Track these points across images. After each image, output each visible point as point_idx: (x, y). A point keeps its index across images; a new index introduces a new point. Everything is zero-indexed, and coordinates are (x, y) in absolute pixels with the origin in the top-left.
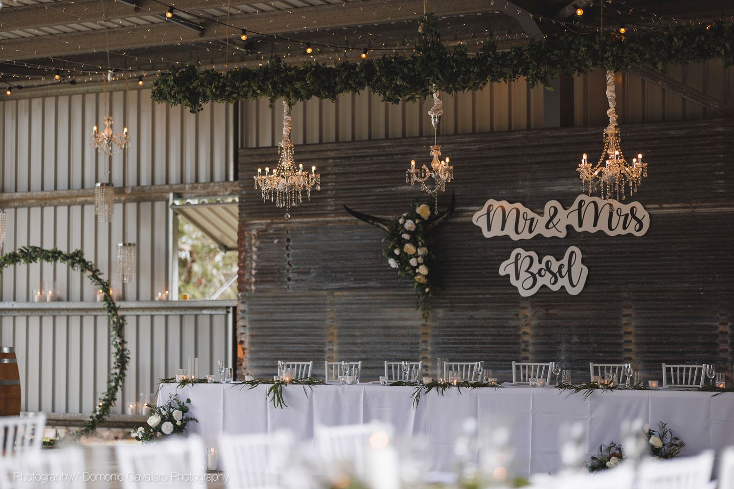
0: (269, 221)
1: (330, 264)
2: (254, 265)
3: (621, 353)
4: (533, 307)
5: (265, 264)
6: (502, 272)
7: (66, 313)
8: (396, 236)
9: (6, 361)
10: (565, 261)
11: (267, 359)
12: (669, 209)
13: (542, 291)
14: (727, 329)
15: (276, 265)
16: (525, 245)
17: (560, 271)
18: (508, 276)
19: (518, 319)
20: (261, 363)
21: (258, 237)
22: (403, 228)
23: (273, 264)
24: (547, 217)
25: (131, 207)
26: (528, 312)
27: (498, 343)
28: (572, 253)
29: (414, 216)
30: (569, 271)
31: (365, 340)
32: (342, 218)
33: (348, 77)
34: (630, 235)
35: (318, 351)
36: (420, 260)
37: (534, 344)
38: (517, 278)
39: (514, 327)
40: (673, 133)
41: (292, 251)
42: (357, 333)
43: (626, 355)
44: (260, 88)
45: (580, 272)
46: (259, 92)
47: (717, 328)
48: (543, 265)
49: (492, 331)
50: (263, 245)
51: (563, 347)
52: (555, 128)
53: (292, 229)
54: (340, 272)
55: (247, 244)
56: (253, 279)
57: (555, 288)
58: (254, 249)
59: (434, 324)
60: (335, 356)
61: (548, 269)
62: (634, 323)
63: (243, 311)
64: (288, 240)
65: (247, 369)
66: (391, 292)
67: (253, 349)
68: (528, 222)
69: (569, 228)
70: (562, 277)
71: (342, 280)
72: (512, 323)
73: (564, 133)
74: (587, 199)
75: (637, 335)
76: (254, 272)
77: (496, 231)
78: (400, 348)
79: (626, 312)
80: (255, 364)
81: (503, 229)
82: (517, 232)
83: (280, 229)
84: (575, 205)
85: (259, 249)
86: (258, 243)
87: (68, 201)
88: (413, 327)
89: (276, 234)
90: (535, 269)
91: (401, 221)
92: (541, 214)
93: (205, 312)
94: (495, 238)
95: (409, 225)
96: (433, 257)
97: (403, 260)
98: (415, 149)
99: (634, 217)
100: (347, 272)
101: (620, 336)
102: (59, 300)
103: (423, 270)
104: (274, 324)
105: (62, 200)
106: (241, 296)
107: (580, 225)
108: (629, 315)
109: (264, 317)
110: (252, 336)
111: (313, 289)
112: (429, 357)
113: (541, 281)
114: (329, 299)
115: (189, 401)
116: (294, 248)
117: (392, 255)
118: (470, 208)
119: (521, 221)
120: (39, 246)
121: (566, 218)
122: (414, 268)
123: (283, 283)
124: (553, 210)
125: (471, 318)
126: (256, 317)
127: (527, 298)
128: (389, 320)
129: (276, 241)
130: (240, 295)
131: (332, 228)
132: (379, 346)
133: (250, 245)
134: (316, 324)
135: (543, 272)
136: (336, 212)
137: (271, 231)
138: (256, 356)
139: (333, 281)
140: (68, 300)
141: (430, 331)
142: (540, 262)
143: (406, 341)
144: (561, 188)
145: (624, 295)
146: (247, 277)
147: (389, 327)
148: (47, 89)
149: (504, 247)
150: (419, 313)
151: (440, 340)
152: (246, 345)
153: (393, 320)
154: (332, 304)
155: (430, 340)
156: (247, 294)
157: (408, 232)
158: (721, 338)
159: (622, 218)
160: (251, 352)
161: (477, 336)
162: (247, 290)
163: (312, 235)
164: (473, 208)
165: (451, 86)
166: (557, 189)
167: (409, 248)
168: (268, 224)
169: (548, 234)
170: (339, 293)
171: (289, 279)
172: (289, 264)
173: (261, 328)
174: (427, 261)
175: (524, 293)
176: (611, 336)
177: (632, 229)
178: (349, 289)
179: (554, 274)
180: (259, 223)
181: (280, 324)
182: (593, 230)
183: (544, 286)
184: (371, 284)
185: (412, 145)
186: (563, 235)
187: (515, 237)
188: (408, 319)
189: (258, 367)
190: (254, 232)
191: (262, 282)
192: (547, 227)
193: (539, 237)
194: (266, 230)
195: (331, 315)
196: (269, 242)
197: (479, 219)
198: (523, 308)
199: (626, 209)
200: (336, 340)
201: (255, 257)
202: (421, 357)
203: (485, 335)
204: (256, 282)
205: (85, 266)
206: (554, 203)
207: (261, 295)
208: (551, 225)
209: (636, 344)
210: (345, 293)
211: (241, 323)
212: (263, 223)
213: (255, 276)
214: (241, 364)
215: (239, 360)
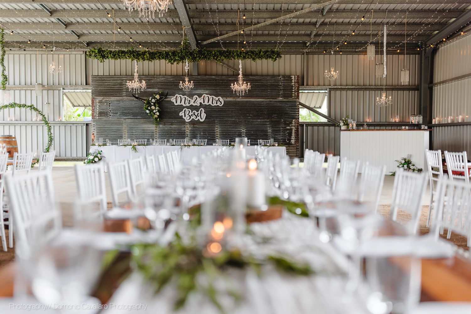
1: (124, 111)
2: (98, 111)
3: (215, 137)
4: (190, 124)
5: (101, 111)
6: (180, 115)
7: (20, 125)
8: (149, 103)
9: (14, 140)
10: (199, 112)
12: (229, 99)
13: (192, 120)
14: (244, 131)
16: (188, 107)
17: (198, 115)
18: (182, 116)
19: (185, 128)
21: (99, 102)
22: (151, 101)
23: (104, 111)
24: (194, 100)
25: (45, 92)
26: (188, 126)
27: (179, 135)
28: (201, 110)
29: (154, 98)
30: (201, 115)
31: (136, 133)
32: (128, 98)
33: (160, 55)
34: (218, 106)
35: (121, 137)
36: (157, 111)
37: (190, 135)
38: (185, 117)
39: (184, 130)
40: (230, 79)
41: (111, 107)
42: (134, 132)
43: (217, 138)
44: (128, 56)
45: (204, 115)
46: (128, 57)
47: (241, 131)
48: (193, 113)
49: (177, 131)
50: (100, 105)
51: (198, 136)
52: (196, 76)
53: (111, 101)
54: (127, 114)
55: (95, 104)
57: (196, 119)
58: (98, 106)
59: (159, 129)
60: (126, 138)
61: (194, 114)
62: (219, 129)
63: (94, 125)
64: (110, 104)
65: (96, 142)
66: (145, 120)
67: (98, 136)
68: (188, 101)
69: (201, 103)
70: (198, 116)
71: (128, 116)
72: (183, 129)
73: (199, 77)
74: (206, 95)
75: (220, 132)
76: (97, 113)
77: (178, 103)
78: (148, 136)
79: (217, 126)
81: (181, 103)
82: (185, 104)
83: (106, 100)
84: (202, 97)
85: (99, 106)
86: (99, 104)
87: (20, 89)
88: (152, 130)
90: (190, 114)
91: (150, 99)
92: (192, 99)
93: (74, 125)
94: (178, 105)
95: (153, 101)
96: (160, 110)
97: (151, 111)
98: (152, 79)
99: (219, 101)
100: (130, 114)
101: (215, 133)
102: (17, 120)
103: (158, 114)
104: (105, 129)
105: (17, 88)
107: (204, 103)
108: (218, 127)
109: (102, 126)
110: (97, 132)
111: (119, 119)
112: (157, 138)
113: (192, 118)
114: (124, 121)
115: (101, 151)
116: (111, 106)
117: (148, 109)
118: (170, 97)
119: (186, 101)
120: (19, 103)
121: (200, 100)
122: (154, 113)
123: (108, 116)
124: (196, 98)
125: (171, 127)
126: (99, 126)
127: (188, 122)
128: (144, 128)
129: (105, 104)
130: (92, 120)
131: (125, 101)
132: (141, 135)
134: (120, 129)
135: (193, 115)
136: (126, 96)
137: (104, 101)
138: (99, 138)
139: (125, 116)
140: (20, 121)
141: (157, 131)
142: (192, 112)
143: (150, 134)
144: (198, 92)
145: (216, 122)
146: (95, 114)
147: (144, 130)
148: (15, 52)
149: (181, 108)
150: (154, 126)
151: (161, 133)
152: (95, 135)
153: (146, 128)
154: (125, 123)
155: (158, 134)
156: (95, 120)
157: (153, 103)
158: (243, 133)
159: (216, 101)
161: (172, 132)
162: (95, 119)
163: (118, 102)
164: (171, 97)
165: (192, 61)
166: (197, 92)
167: (153, 107)
168: (103, 99)
169: (194, 105)
170: (128, 120)
171: (110, 115)
172: (110, 111)
173: (100, 130)
174: (159, 111)
175: (187, 121)
176: (213, 132)
177: (219, 104)
178: (131, 119)
179: (196, 116)
180: (99, 99)
181: (107, 129)
182: (208, 104)
183: (193, 119)
184: (138, 117)
185: (152, 78)
186: (199, 105)
187: (184, 105)
188: (151, 128)
190: (98, 101)
191: (100, 116)
192: (194, 103)
193: (192, 105)
194: (102, 101)
195: (125, 126)
196: (103, 104)
197: (173, 99)
198: (186, 125)
199: (217, 99)
200: (126, 133)
201: (98, 108)
202: (155, 138)
203: (175, 132)
204: (98, 116)
205: (36, 110)
206: (196, 96)
207: (100, 120)
208: (195, 102)
209: (219, 135)
210: (130, 120)
211: (93, 128)
212: (100, 98)
213: (98, 114)
214: (93, 141)
215: (93, 139)
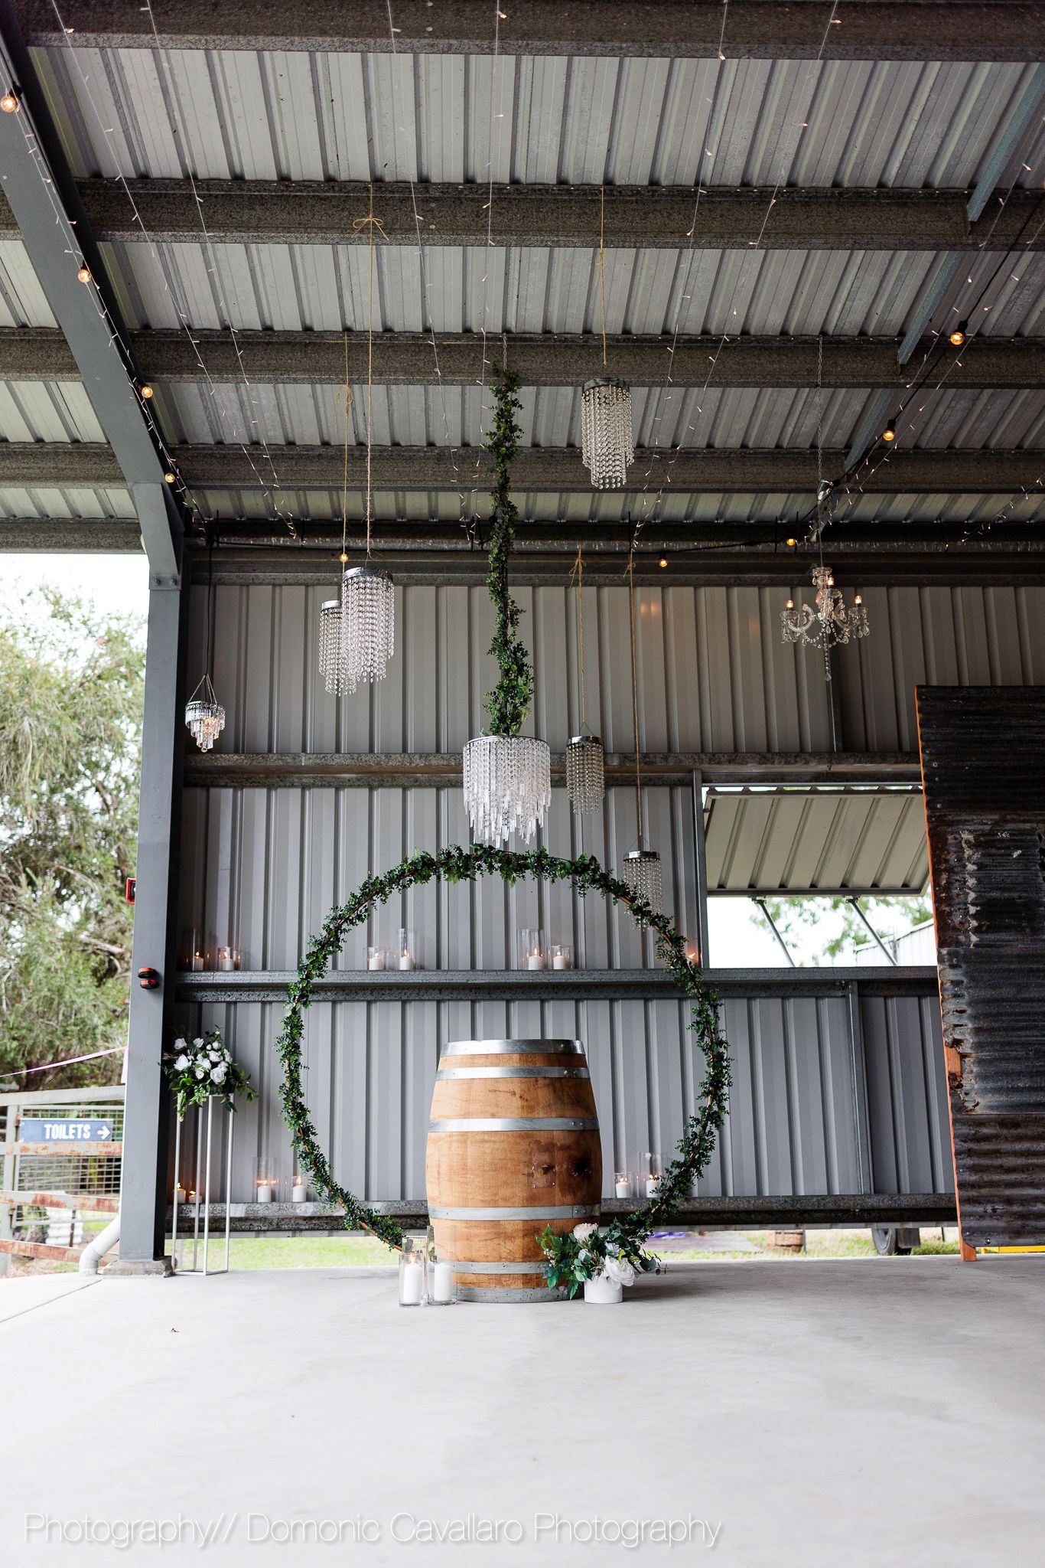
0: (996, 817)
2: (972, 896)
5: (994, 894)
11: (1020, 1074)
15: (1020, 898)
20: (1003, 1083)
21: (977, 845)
23: (1015, 895)
50: (987, 861)
55: (953, 858)
56: (974, 923)
58: (971, 867)
63: (956, 983)
64: (1042, 852)
65: (973, 1094)
67: (985, 1055)
76: (972, 910)
80: (990, 1085)
83: (1022, 832)
85: (981, 867)
86: (977, 857)
89: (1014, 841)
104: (1027, 1007)
106: (949, 953)
109: (1005, 993)
110: (977, 1031)
126: (986, 994)
129: (1016, 853)
130: (944, 951)
133: (960, 859)
137: (1004, 836)
138: (992, 1069)
146: (958, 918)
152: (966, 1048)
156: (961, 950)
160: (980, 1062)
162: (958, 943)
168: (996, 823)
173: (999, 1014)
180: (975, 823)
189: (997, 1091)
190: (967, 836)
191: (992, 929)
194: (992, 833)
196: (1002, 855)
201: (971, 882)
204: (976, 931)
207: (992, 951)
211: (951, 1005)
212: (986, 821)
213: (975, 917)
214: (960, 1086)
215: (953, 1077)
